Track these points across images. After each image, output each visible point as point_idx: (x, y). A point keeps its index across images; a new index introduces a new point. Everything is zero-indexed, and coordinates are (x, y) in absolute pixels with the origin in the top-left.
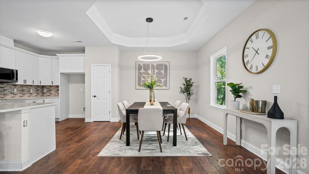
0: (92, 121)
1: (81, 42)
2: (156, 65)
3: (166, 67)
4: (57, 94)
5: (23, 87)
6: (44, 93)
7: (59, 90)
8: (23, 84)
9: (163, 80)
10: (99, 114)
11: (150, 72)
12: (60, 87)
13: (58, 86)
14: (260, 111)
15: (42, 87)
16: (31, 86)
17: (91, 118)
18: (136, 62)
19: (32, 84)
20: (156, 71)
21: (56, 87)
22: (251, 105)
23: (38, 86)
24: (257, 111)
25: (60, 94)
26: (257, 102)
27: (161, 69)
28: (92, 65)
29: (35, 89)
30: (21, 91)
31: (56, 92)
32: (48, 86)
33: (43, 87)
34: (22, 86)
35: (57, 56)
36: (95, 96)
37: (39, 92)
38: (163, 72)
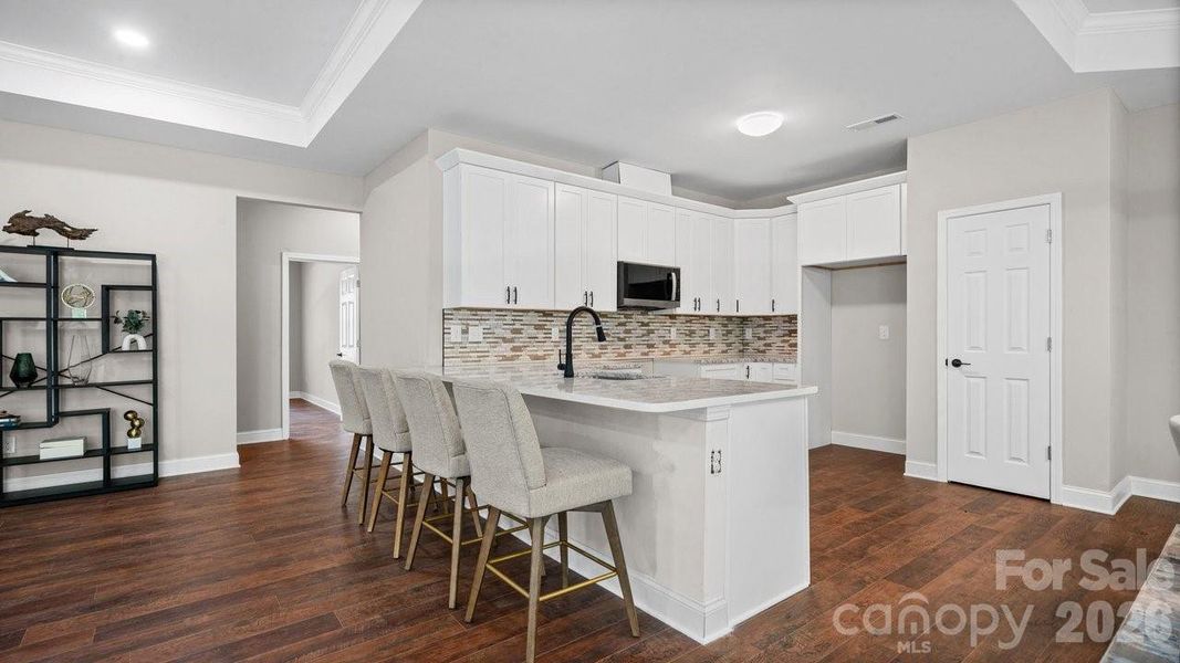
0: (944, 479)
1: (893, 118)
4: (787, 348)
5: (690, 321)
6: (747, 344)
7: (795, 331)
8: (693, 312)
10: (982, 451)
12: (799, 321)
13: (792, 319)
15: (742, 323)
16: (711, 318)
17: (936, 462)
19: (716, 313)
21: (784, 322)
23: (729, 318)
25: (799, 346)
28: (942, 216)
29: (722, 330)
30: (686, 335)
31: (784, 341)
32: (759, 317)
33: (744, 320)
34: (690, 318)
35: (791, 203)
36: (957, 363)
37: (732, 338)
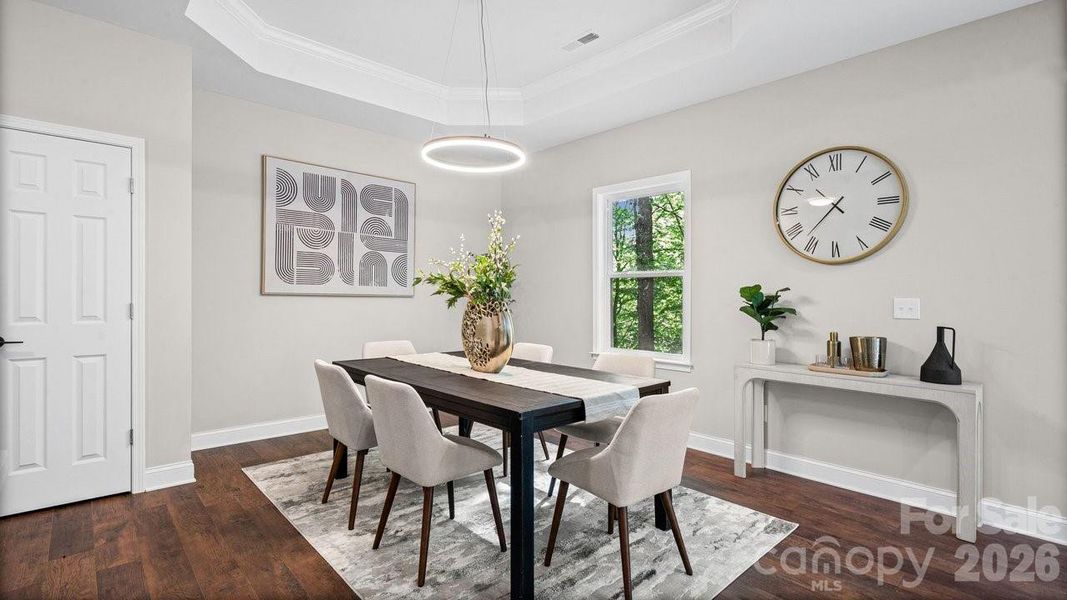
2: (365, 191)
3: (402, 202)
9: (390, 257)
11: (335, 214)
14: (876, 365)
18: (263, 158)
20: (363, 215)
22: (834, 349)
24: (870, 367)
26: (868, 341)
27: (383, 209)
38: (390, 221)
